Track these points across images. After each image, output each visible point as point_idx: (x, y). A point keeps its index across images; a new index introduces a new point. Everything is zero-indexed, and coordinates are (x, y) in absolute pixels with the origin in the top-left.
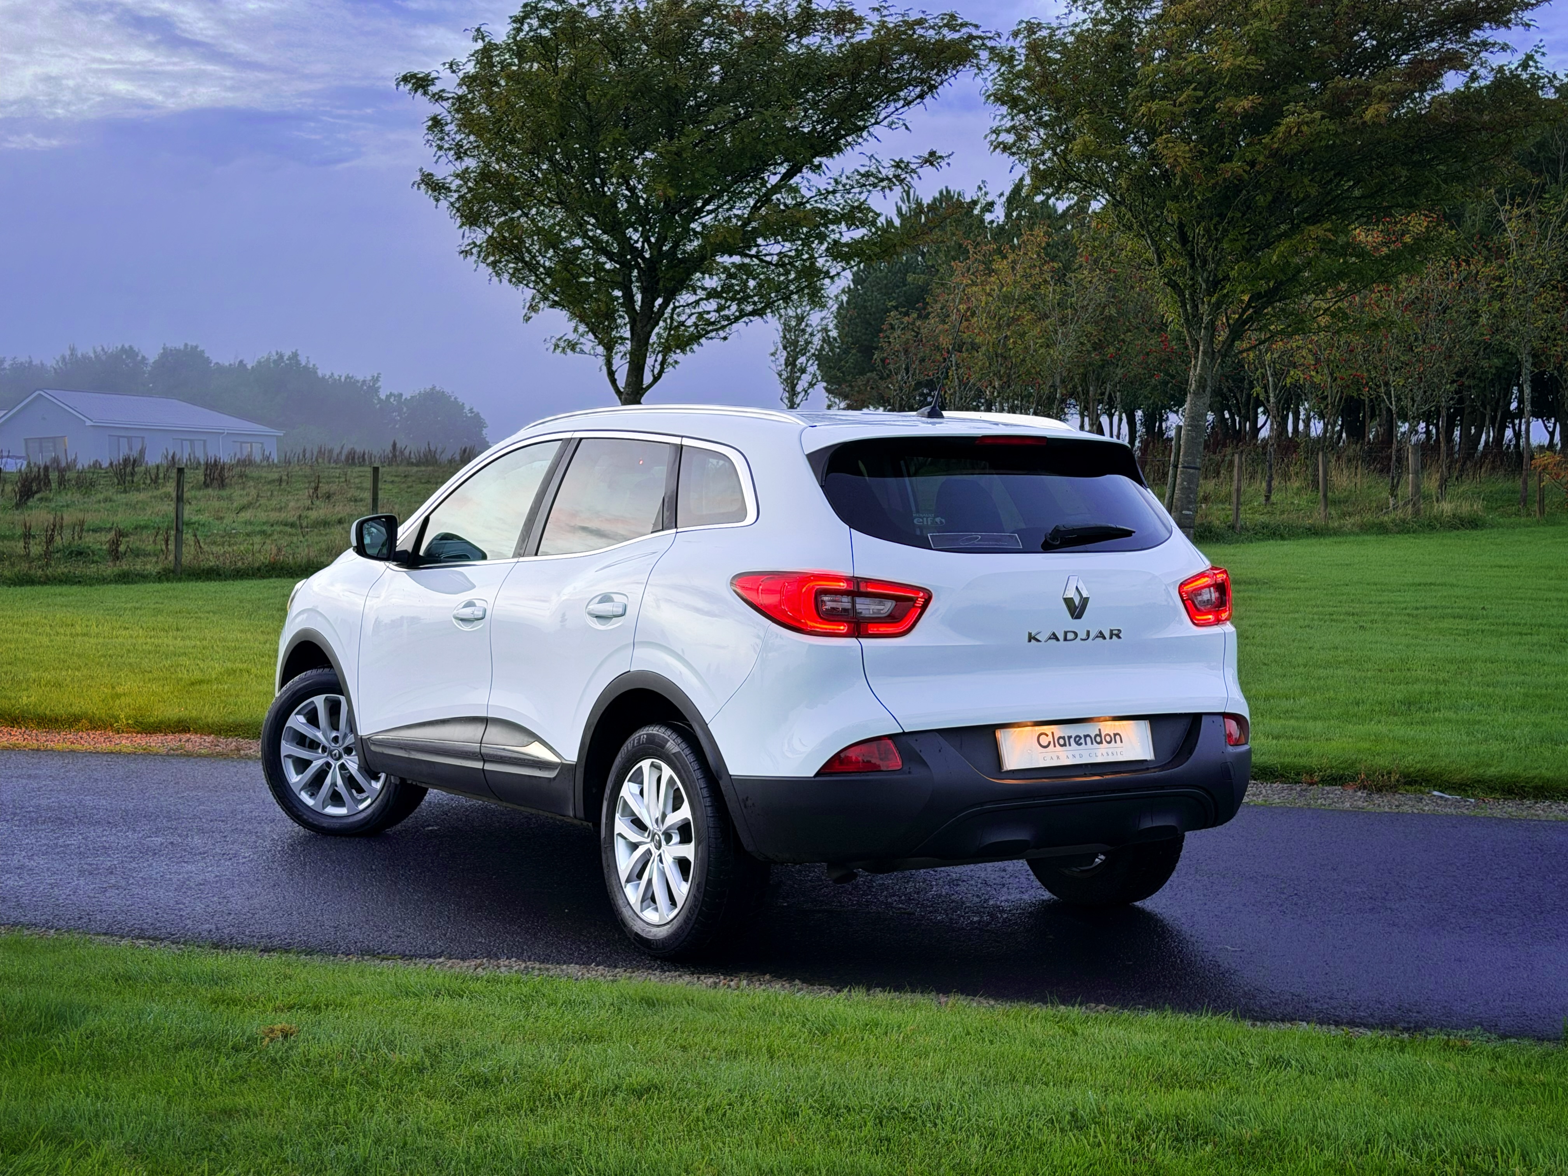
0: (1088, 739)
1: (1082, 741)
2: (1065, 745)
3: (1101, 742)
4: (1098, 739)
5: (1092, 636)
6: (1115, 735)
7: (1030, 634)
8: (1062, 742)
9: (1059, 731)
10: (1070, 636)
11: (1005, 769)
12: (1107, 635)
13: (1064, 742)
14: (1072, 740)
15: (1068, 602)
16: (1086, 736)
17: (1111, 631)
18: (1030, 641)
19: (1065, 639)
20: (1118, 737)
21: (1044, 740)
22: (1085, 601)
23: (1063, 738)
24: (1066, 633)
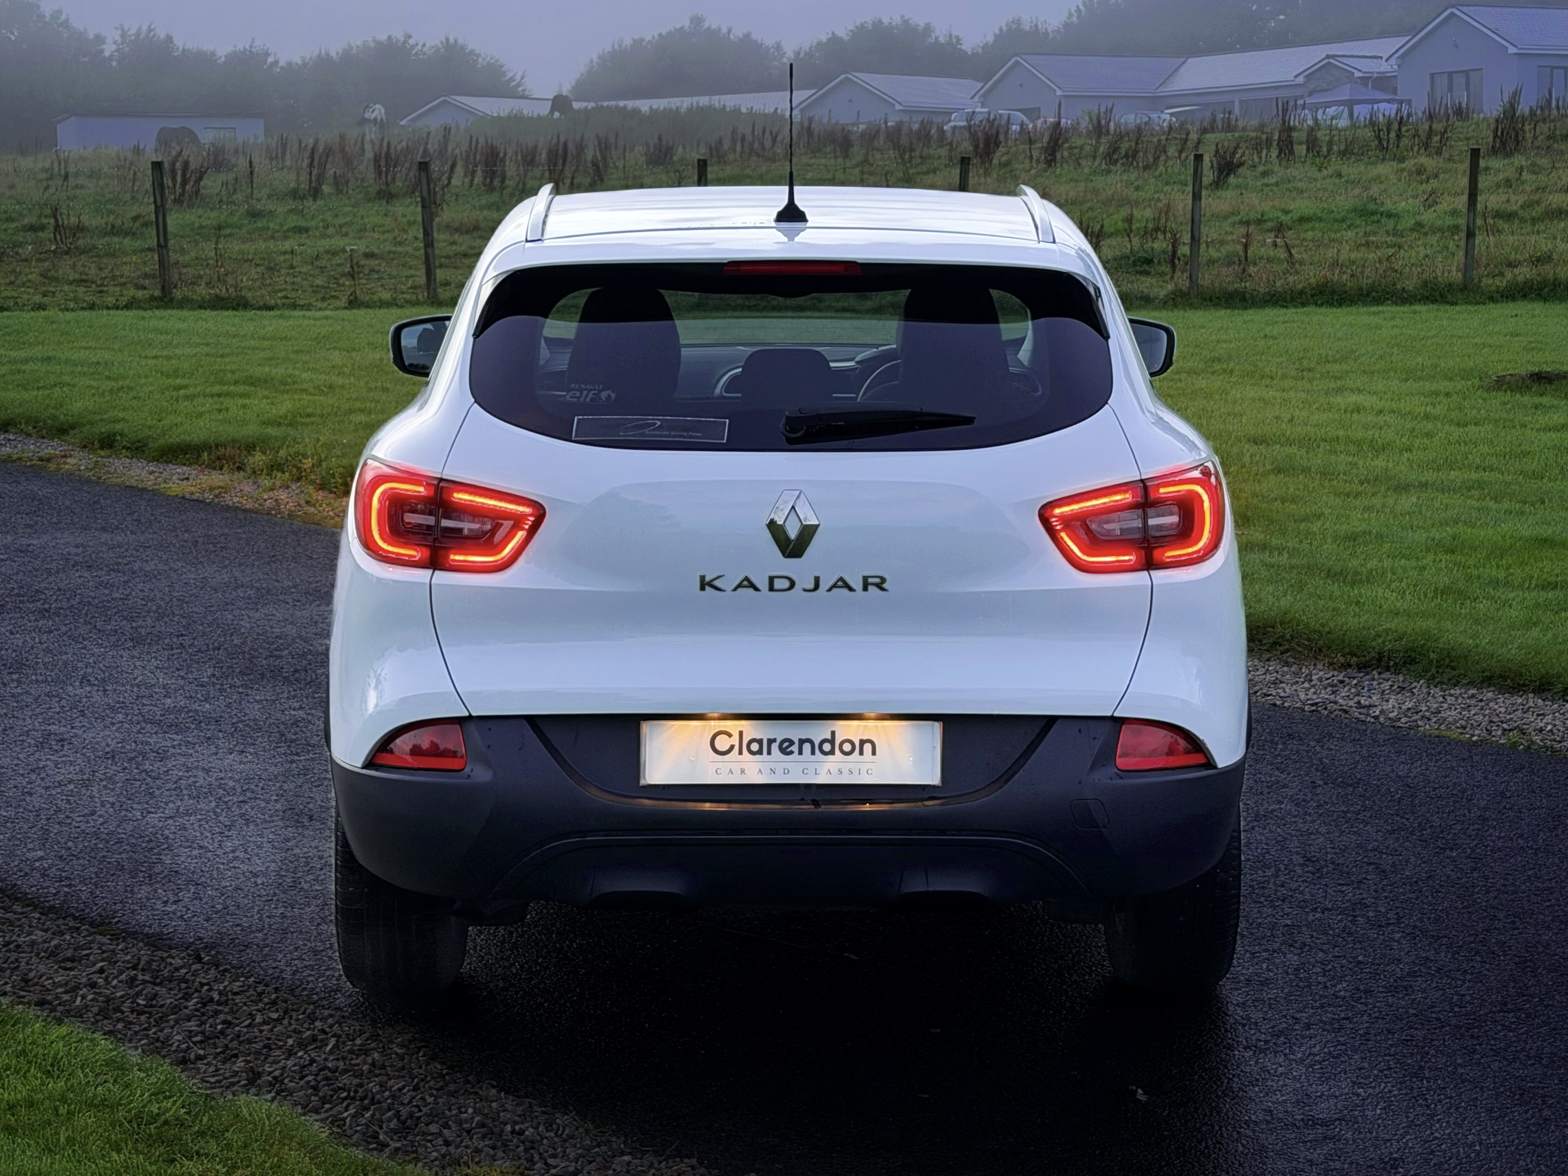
0: (807, 747)
1: (795, 748)
2: (760, 752)
3: (832, 752)
4: (827, 747)
5: (824, 585)
6: (862, 742)
7: (703, 578)
8: (755, 747)
9: (751, 730)
10: (779, 584)
11: (642, 782)
12: (857, 584)
13: (759, 748)
14: (775, 747)
15: (775, 530)
16: (802, 742)
17: (865, 579)
18: (702, 588)
19: (771, 588)
20: (868, 747)
21: (722, 743)
22: (808, 533)
23: (760, 742)
24: (771, 579)
